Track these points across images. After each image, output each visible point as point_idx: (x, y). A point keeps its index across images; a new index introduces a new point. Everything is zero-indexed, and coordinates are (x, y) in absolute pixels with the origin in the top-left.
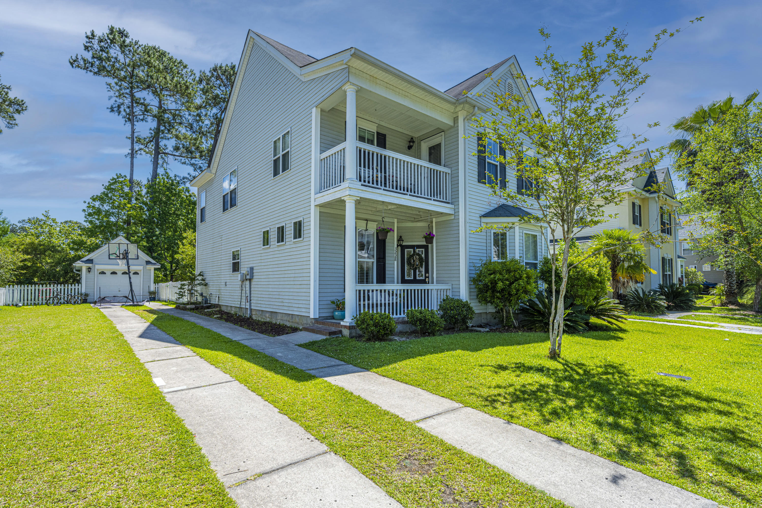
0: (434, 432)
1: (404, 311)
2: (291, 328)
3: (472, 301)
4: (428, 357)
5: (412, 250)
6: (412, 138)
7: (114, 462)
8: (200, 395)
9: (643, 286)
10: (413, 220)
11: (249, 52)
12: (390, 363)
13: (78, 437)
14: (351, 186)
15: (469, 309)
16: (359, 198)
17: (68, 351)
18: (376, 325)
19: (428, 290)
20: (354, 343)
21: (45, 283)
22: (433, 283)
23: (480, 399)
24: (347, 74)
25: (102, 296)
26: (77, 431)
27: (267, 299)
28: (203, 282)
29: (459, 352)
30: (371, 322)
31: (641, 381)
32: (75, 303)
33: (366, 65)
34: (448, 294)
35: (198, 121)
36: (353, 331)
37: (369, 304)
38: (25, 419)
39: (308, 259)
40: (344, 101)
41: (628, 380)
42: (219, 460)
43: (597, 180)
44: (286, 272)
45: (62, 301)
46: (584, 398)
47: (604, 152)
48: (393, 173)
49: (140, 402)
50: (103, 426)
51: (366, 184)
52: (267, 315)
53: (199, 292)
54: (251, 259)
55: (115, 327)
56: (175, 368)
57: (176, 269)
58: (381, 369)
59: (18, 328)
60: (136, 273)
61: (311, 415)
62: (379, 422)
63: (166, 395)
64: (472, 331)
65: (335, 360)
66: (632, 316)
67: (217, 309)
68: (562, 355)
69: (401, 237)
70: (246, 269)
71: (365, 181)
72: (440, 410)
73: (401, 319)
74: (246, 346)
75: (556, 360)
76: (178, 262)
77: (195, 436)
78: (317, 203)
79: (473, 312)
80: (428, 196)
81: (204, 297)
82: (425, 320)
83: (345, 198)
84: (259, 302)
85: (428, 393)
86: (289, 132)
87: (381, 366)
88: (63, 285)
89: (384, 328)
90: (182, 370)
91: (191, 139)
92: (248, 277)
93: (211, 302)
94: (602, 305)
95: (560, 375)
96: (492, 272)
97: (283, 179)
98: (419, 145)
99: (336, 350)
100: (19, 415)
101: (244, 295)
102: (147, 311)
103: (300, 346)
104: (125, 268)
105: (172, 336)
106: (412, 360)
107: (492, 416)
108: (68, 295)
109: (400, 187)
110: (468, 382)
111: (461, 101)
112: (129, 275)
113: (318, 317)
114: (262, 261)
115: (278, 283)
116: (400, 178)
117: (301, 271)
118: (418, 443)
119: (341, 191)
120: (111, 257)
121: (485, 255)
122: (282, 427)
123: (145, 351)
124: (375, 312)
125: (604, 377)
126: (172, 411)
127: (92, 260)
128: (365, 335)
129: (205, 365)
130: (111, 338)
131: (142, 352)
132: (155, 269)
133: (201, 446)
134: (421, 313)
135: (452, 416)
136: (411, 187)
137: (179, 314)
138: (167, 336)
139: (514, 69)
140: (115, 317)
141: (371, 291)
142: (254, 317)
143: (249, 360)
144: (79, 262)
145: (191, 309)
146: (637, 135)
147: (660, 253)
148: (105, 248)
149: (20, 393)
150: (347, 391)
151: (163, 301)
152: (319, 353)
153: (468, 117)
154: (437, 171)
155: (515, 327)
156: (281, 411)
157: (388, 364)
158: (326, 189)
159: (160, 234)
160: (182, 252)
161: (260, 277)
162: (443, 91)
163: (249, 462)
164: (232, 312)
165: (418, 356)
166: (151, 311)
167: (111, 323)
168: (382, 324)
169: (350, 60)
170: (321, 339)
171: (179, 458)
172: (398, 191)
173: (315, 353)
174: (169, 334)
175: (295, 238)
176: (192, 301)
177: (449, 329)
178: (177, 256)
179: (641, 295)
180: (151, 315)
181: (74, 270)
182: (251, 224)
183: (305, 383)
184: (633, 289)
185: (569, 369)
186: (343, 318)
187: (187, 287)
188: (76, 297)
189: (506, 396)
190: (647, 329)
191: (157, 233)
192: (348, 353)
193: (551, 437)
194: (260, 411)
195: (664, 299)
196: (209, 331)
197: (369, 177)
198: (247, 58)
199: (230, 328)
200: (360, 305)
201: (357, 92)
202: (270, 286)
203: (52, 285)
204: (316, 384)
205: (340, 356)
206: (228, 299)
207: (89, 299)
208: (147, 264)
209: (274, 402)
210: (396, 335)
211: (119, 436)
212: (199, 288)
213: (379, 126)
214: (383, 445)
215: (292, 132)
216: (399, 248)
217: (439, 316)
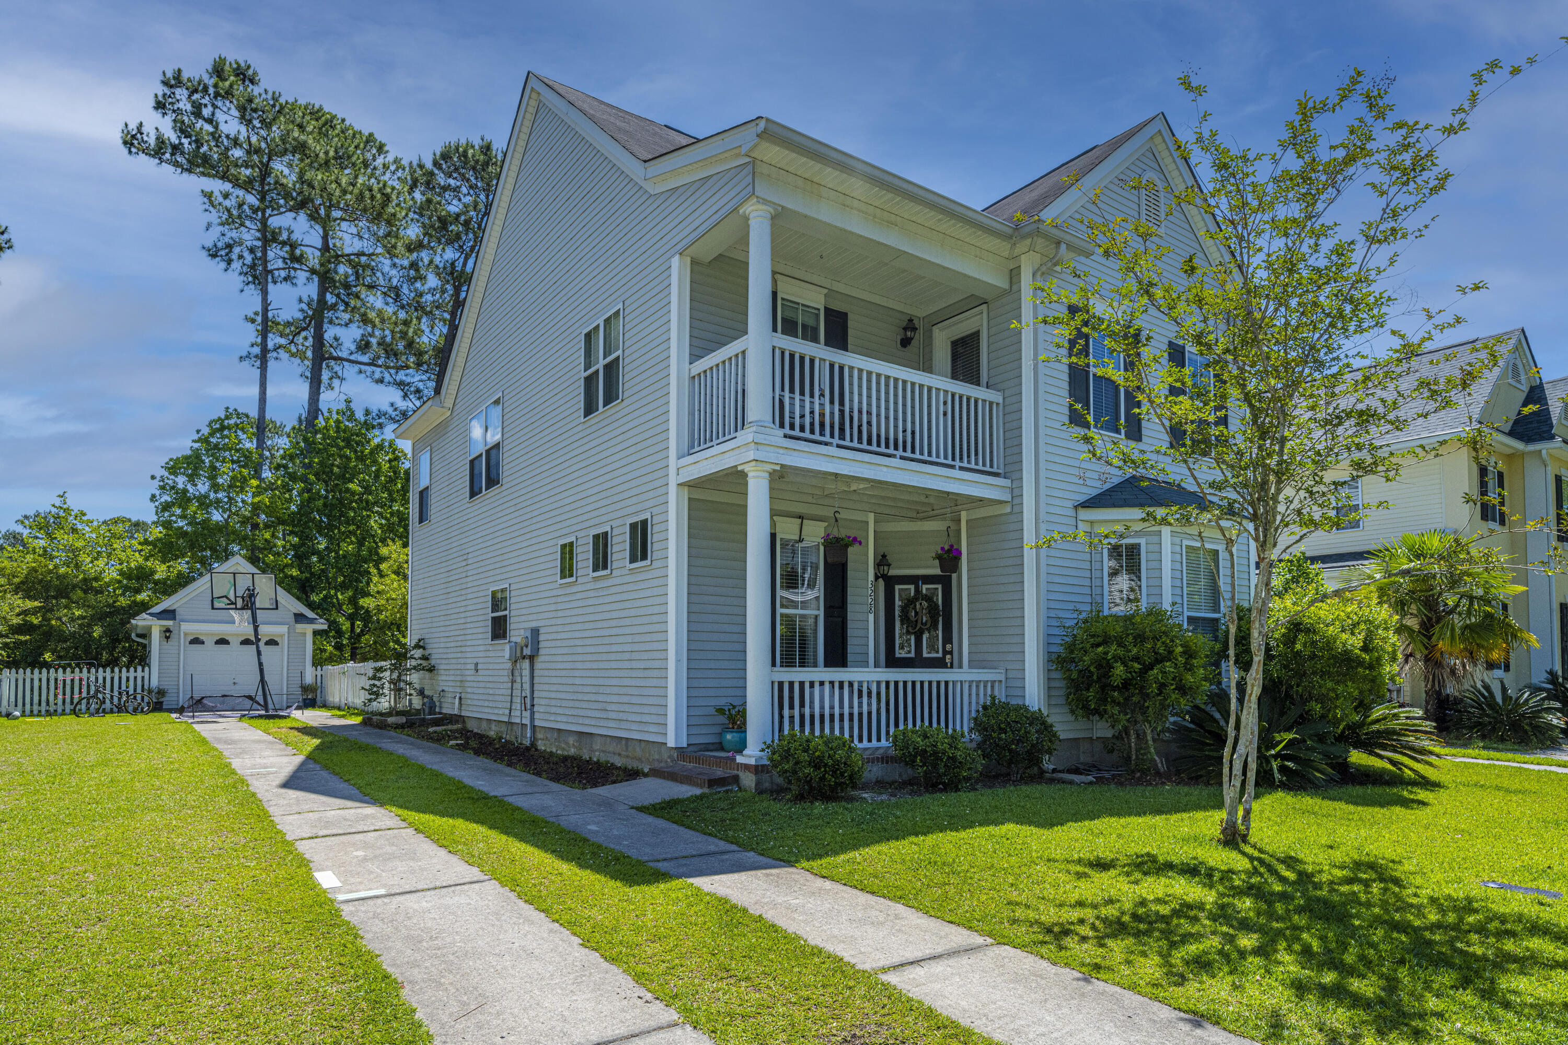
0: (915, 993)
1: (888, 733)
2: (625, 770)
3: (1053, 710)
4: (931, 839)
5: (912, 587)
6: (911, 320)
7: (240, 1028)
8: (416, 906)
9: (1508, 678)
10: (914, 515)
11: (528, 123)
12: (843, 849)
13: (166, 983)
14: (760, 438)
15: (1045, 728)
16: (778, 468)
17: (131, 813)
18: (817, 763)
19: (947, 683)
20: (765, 804)
21: (70, 665)
22: (961, 667)
23: (1036, 929)
24: (750, 178)
25: (197, 696)
26: (163, 971)
27: (571, 704)
28: (424, 663)
29: (1010, 828)
30: (805, 757)
31: (1433, 900)
32: (135, 711)
33: (794, 155)
34: (996, 693)
35: (412, 281)
36: (766, 777)
37: (802, 716)
38: (56, 947)
39: (662, 610)
40: (744, 240)
41: (1399, 898)
42: (451, 1031)
43: (1333, 422)
44: (613, 640)
45: (108, 705)
46: (1280, 933)
47: (1347, 356)
48: (860, 402)
49: (288, 918)
50: (215, 962)
51: (797, 433)
52: (571, 740)
53: (416, 686)
54: (534, 610)
55: (228, 765)
56: (360, 853)
57: (362, 633)
58: (819, 862)
59: (19, 765)
60: (272, 642)
61: (650, 952)
62: (796, 969)
63: (343, 907)
64: (1051, 781)
65: (716, 840)
66: (1470, 751)
67: (455, 727)
68: (1252, 839)
69: (884, 556)
70: (522, 632)
71: (792, 427)
72: (940, 950)
73: (881, 751)
74: (519, 809)
75: (1236, 847)
76: (367, 617)
77: (403, 987)
78: (686, 477)
79: (1055, 735)
80: (946, 458)
81: (428, 697)
82: (935, 753)
83: (746, 468)
84: (553, 710)
85: (920, 914)
86: (618, 312)
87: (821, 857)
88: (108, 670)
89: (834, 772)
90: (375, 857)
91: (396, 324)
92: (527, 652)
93: (444, 711)
94: (1377, 721)
95: (1237, 883)
96: (1100, 639)
97: (606, 422)
98: (929, 337)
99: (723, 820)
100: (43, 938)
101: (517, 693)
102: (298, 729)
103: (642, 809)
104: (248, 631)
105: (354, 785)
106: (893, 844)
107: (1055, 964)
108: (120, 693)
109: (879, 436)
110: (1015, 894)
111: (1027, 230)
112: (258, 647)
113: (685, 745)
114: (560, 614)
115: (595, 666)
116: (878, 415)
117: (647, 638)
118: (876, 1013)
119: (737, 452)
120: (217, 605)
121: (1088, 599)
122: (587, 973)
123: (296, 816)
124: (817, 733)
125: (1344, 889)
126: (356, 938)
127: (174, 611)
128: (792, 787)
129: (426, 847)
130: (222, 788)
131: (291, 817)
132: (316, 633)
133: (415, 1005)
134: (925, 737)
135: (964, 961)
136: (904, 437)
137: (370, 738)
138: (345, 785)
139: (1162, 147)
140: (227, 742)
141: (807, 686)
142: (541, 746)
143: (522, 839)
144: (144, 615)
145: (398, 727)
146: (1433, 311)
147: (1554, 594)
148: (201, 585)
149: (41, 897)
150: (735, 906)
151: (334, 708)
152: (683, 825)
153: (1044, 269)
154: (968, 399)
155: (1158, 773)
156: (586, 943)
157: (836, 853)
158: (703, 447)
159: (327, 548)
160: (378, 592)
161: (553, 651)
162: (979, 209)
163: (512, 1038)
164: (492, 734)
165: (910, 834)
166: (307, 731)
167: (220, 756)
168: (830, 762)
169: (755, 146)
170: (690, 794)
171: (371, 1026)
172: (874, 448)
173: (675, 826)
174: (348, 781)
175: (633, 560)
176: (400, 707)
177: (996, 777)
178: (364, 602)
179: (1499, 699)
180: (306, 738)
181: (133, 636)
182: (534, 527)
183: (644, 888)
184: (1479, 685)
185: (1262, 870)
186: (741, 747)
187: (387, 674)
188: (139, 697)
189: (1097, 923)
190: (1497, 782)
191: (322, 547)
192: (748, 827)
193: (1180, 1010)
194: (541, 942)
195: (1557, 709)
196: (436, 775)
197: (802, 416)
198: (524, 137)
199: (485, 770)
200: (781, 717)
201: (773, 218)
202: (577, 673)
203: (85, 670)
204: (669, 890)
205: (731, 833)
206: (480, 703)
207: (167, 701)
208: (297, 622)
209: (572, 926)
210: (865, 787)
211: (248, 983)
212: (414, 678)
213: (830, 294)
214: (798, 1014)
215: (627, 312)
216: (881, 582)
217: (974, 745)
